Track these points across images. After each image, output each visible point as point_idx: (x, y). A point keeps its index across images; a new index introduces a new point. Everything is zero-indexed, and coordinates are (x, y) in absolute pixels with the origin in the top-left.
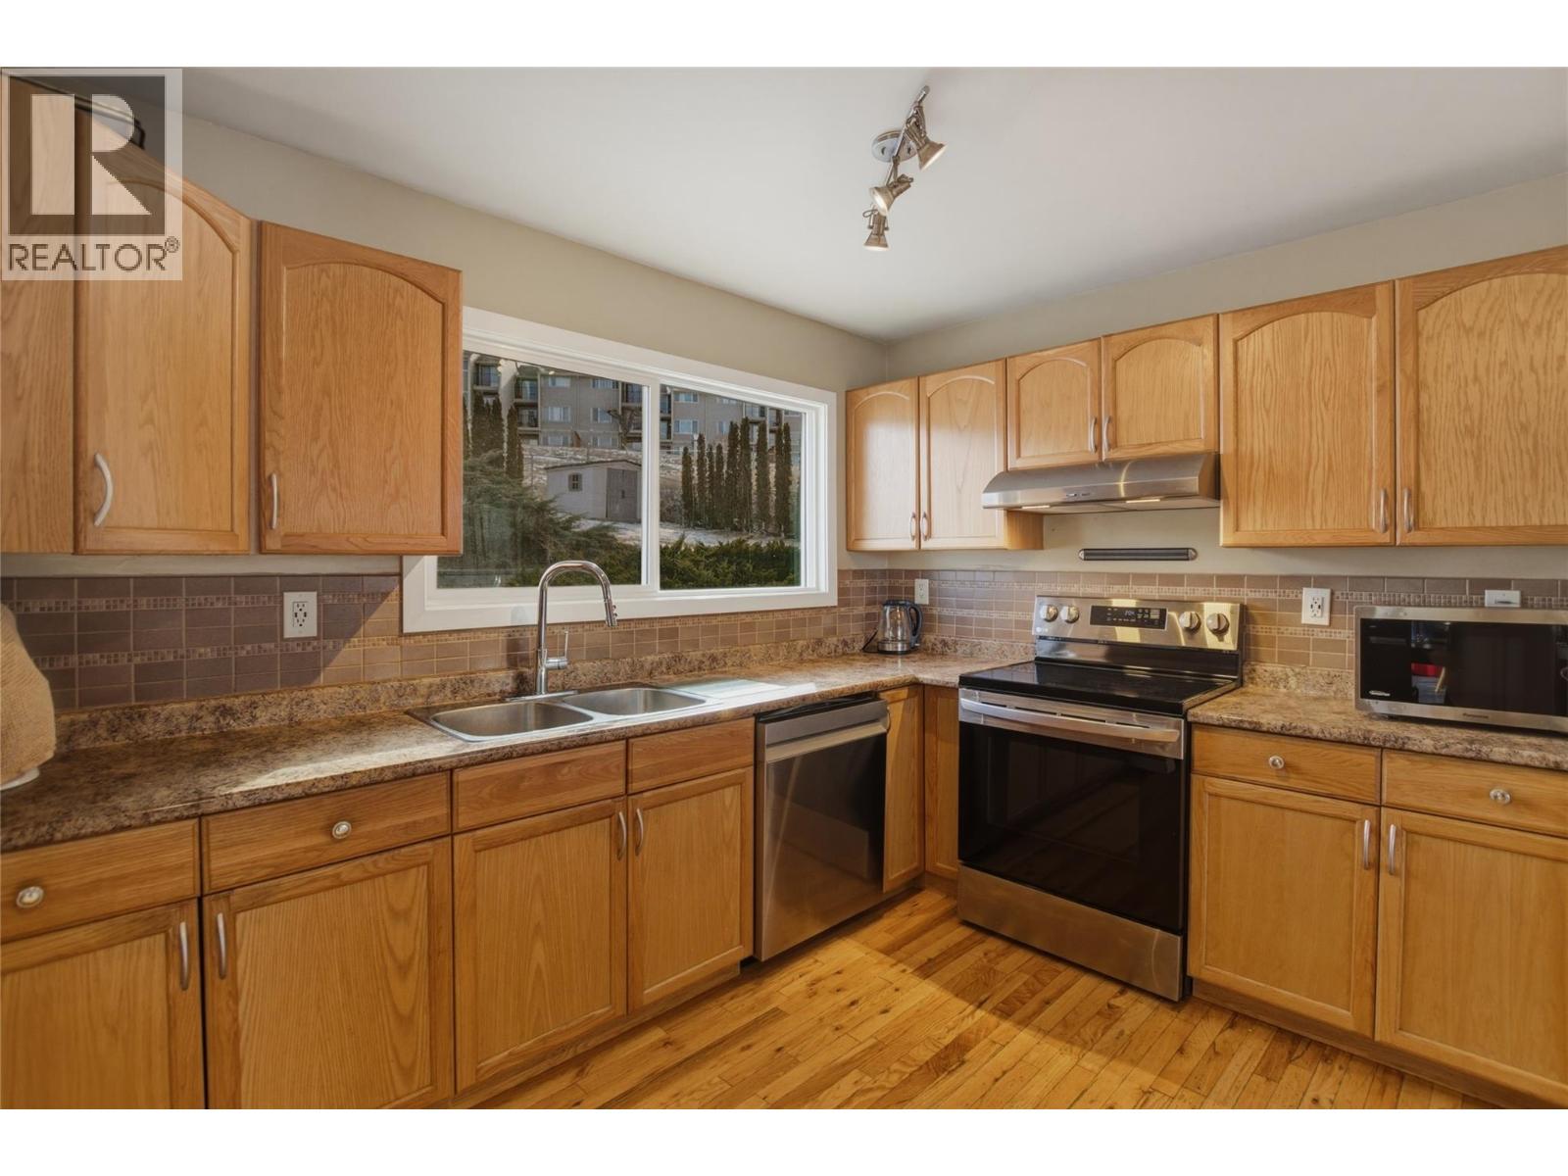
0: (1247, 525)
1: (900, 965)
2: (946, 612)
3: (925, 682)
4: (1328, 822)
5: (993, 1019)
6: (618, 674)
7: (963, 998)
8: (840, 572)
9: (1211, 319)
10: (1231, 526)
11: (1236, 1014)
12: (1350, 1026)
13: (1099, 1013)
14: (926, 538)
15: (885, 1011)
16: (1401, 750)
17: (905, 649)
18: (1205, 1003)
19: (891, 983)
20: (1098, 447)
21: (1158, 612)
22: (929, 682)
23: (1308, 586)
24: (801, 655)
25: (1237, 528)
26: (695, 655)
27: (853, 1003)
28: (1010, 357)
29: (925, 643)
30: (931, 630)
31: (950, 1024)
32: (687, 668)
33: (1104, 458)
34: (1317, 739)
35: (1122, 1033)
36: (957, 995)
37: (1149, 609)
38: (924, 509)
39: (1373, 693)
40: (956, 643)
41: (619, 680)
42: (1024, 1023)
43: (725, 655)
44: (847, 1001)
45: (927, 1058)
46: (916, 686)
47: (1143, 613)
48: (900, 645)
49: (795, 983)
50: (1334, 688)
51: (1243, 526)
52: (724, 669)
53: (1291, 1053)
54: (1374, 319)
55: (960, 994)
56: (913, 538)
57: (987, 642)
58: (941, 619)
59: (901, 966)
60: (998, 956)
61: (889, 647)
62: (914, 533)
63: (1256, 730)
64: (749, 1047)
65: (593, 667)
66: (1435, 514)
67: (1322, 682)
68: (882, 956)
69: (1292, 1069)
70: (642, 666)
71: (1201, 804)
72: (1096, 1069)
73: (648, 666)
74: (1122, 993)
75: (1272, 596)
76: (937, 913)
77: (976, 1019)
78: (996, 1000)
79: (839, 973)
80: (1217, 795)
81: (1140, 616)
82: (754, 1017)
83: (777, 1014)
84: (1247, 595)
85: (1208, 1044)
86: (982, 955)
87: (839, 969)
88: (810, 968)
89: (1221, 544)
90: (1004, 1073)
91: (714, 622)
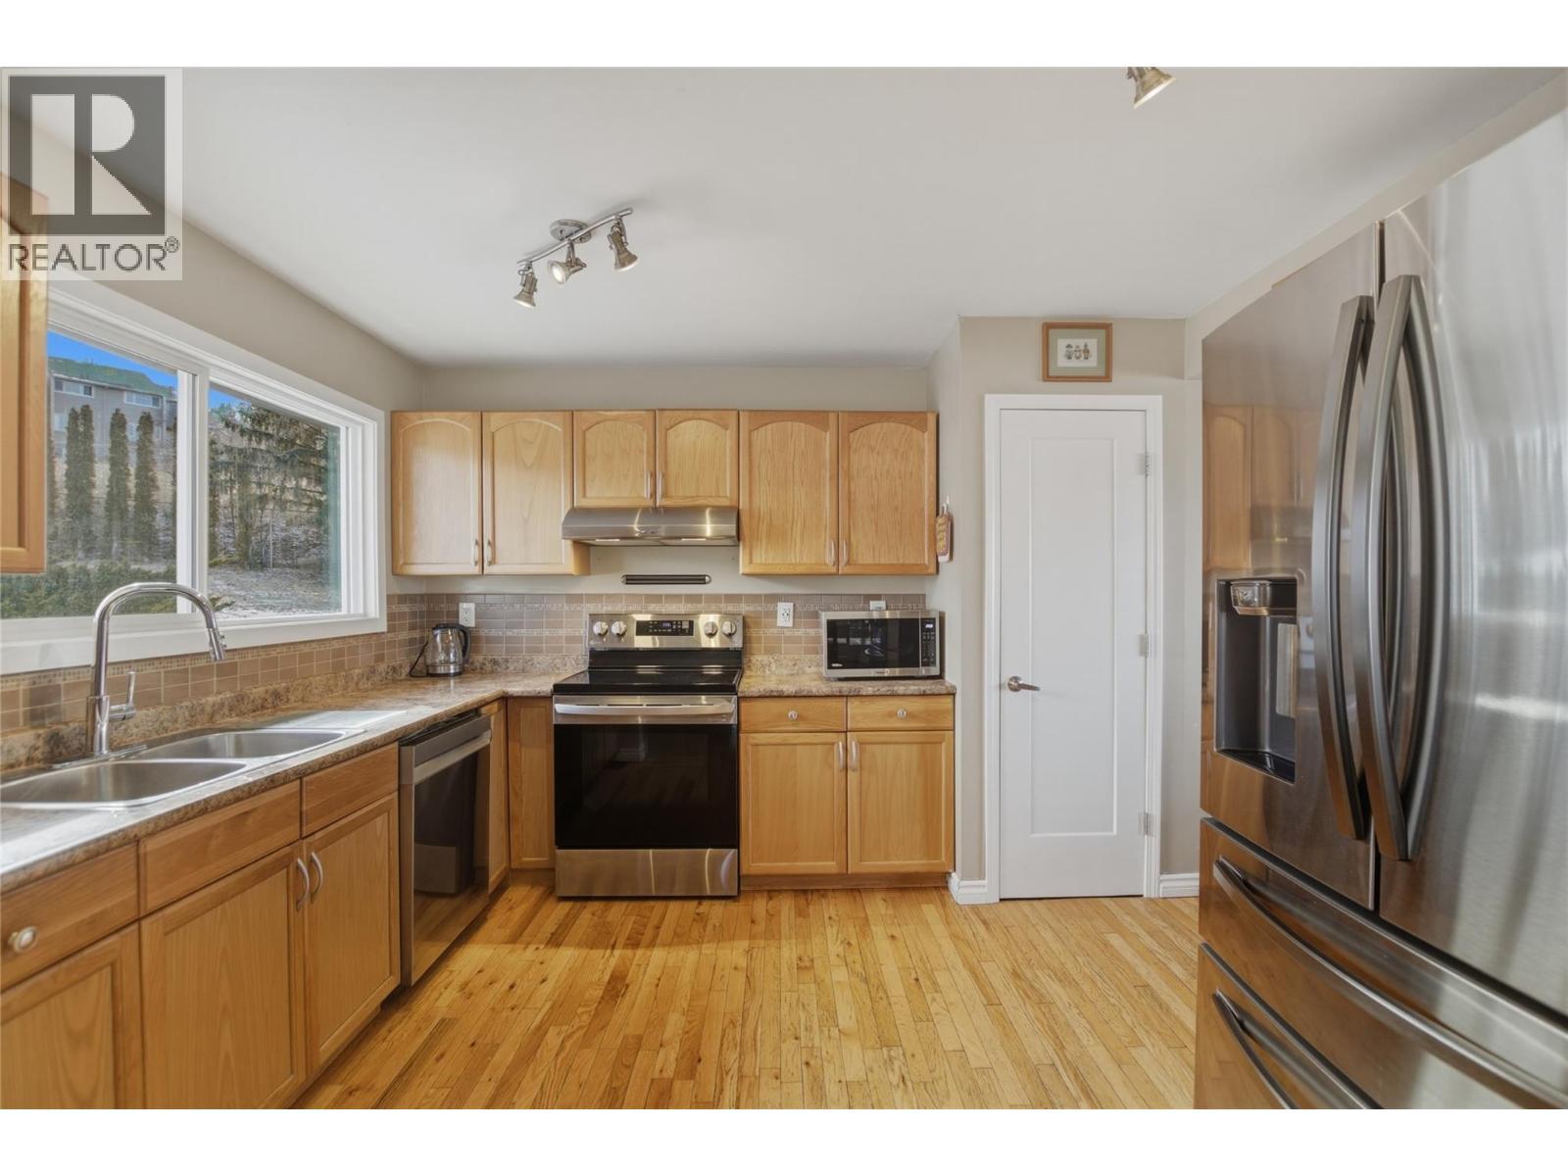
0: (757, 559)
1: (530, 946)
2: (494, 633)
3: (515, 694)
4: (819, 747)
5: (629, 952)
6: (176, 721)
7: (597, 948)
8: (388, 596)
9: (735, 413)
10: (747, 558)
11: (769, 891)
12: (834, 871)
13: (694, 920)
14: (490, 563)
15: (544, 981)
16: (857, 696)
17: (458, 671)
18: (749, 891)
19: (533, 961)
20: (654, 495)
21: (688, 623)
22: (520, 694)
23: (780, 601)
24: (357, 684)
25: (751, 562)
26: (257, 691)
27: (512, 987)
28: (577, 411)
29: (472, 663)
30: (477, 651)
31: (601, 967)
32: (250, 707)
33: (658, 504)
34: (815, 696)
35: (715, 926)
36: (592, 948)
37: (681, 622)
38: (488, 536)
39: (834, 665)
40: (507, 661)
41: (178, 729)
42: (652, 944)
43: (287, 690)
44: (506, 987)
45: (601, 994)
46: (505, 700)
47: (677, 624)
48: (452, 667)
49: (444, 995)
50: (797, 667)
51: (754, 561)
52: (289, 706)
53: (807, 900)
54: (828, 433)
55: (593, 945)
56: (476, 563)
57: (539, 658)
58: (489, 640)
59: (532, 947)
60: (603, 913)
61: (441, 670)
62: (477, 558)
63: (781, 696)
64: (442, 1056)
65: (147, 715)
66: (857, 555)
67: (790, 664)
68: (510, 946)
69: (811, 908)
70: (203, 710)
71: (746, 753)
72: (713, 951)
73: (208, 709)
74: (700, 904)
75: (759, 608)
76: (533, 900)
77: (616, 957)
78: (622, 941)
79: (480, 972)
80: (757, 745)
81: (674, 627)
82: (426, 1034)
83: (445, 1024)
84: (744, 608)
85: (765, 912)
86: (590, 916)
87: (478, 969)
88: (451, 978)
89: (741, 572)
90: (659, 979)
91: (274, 654)
